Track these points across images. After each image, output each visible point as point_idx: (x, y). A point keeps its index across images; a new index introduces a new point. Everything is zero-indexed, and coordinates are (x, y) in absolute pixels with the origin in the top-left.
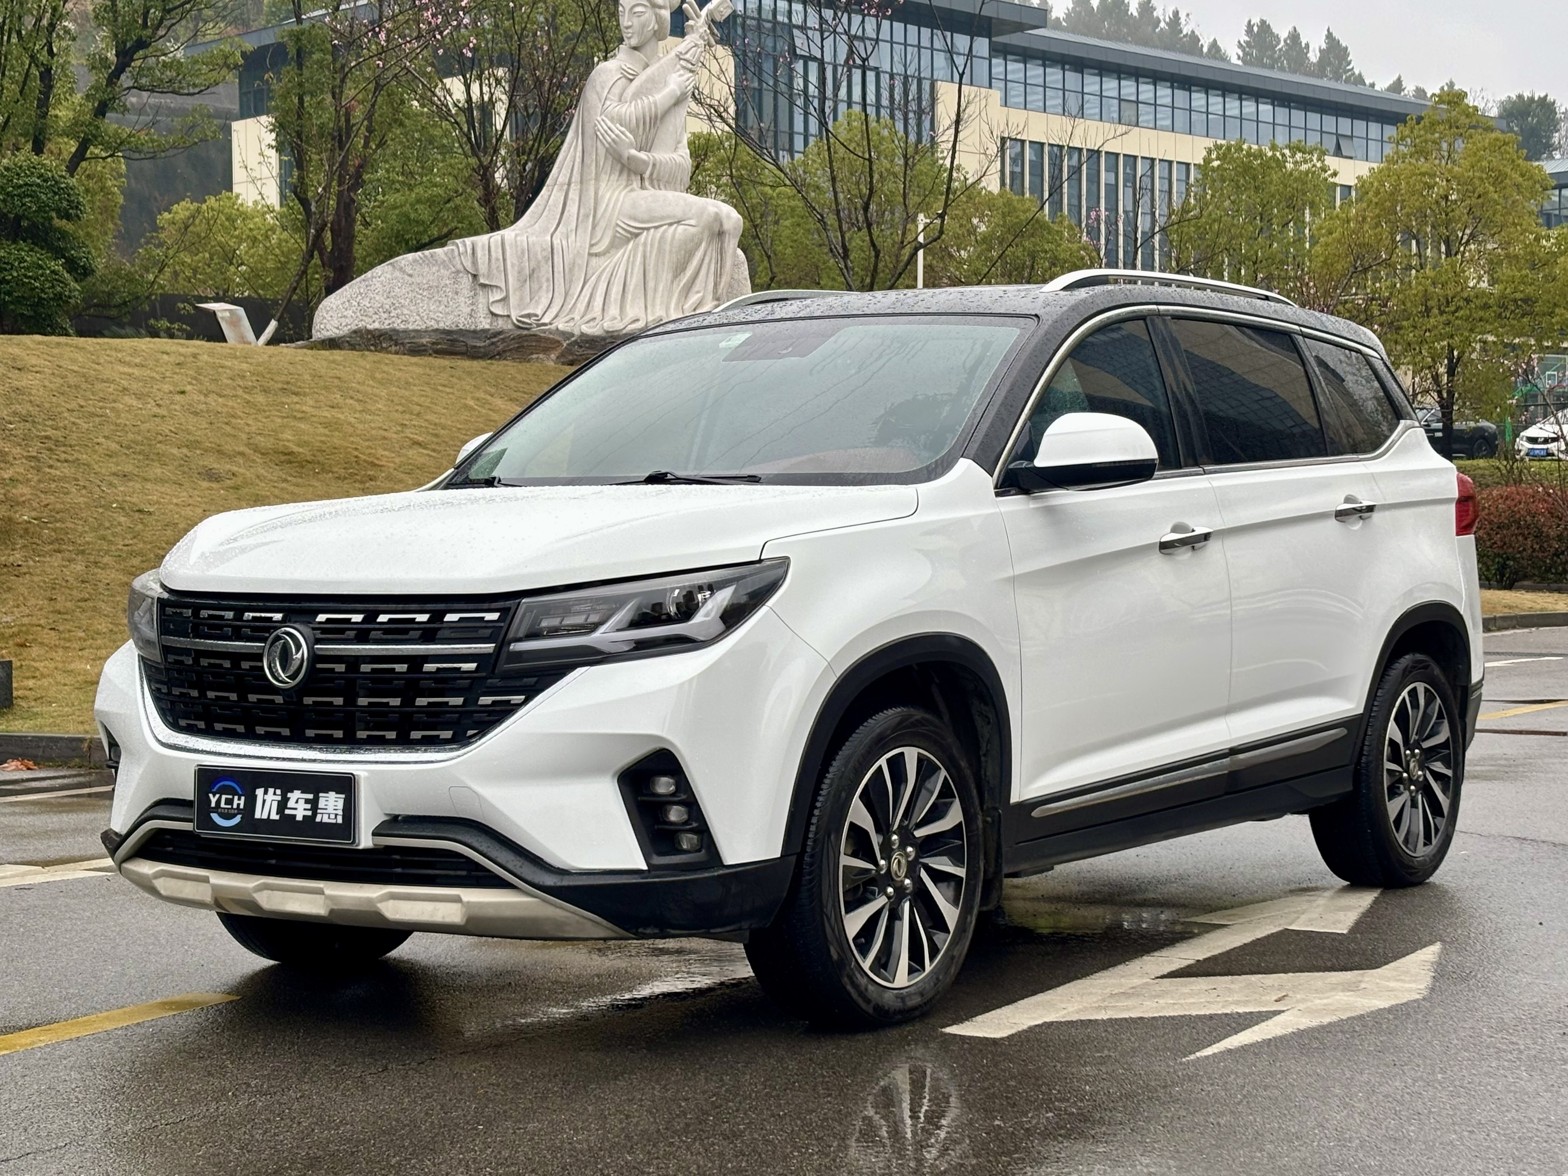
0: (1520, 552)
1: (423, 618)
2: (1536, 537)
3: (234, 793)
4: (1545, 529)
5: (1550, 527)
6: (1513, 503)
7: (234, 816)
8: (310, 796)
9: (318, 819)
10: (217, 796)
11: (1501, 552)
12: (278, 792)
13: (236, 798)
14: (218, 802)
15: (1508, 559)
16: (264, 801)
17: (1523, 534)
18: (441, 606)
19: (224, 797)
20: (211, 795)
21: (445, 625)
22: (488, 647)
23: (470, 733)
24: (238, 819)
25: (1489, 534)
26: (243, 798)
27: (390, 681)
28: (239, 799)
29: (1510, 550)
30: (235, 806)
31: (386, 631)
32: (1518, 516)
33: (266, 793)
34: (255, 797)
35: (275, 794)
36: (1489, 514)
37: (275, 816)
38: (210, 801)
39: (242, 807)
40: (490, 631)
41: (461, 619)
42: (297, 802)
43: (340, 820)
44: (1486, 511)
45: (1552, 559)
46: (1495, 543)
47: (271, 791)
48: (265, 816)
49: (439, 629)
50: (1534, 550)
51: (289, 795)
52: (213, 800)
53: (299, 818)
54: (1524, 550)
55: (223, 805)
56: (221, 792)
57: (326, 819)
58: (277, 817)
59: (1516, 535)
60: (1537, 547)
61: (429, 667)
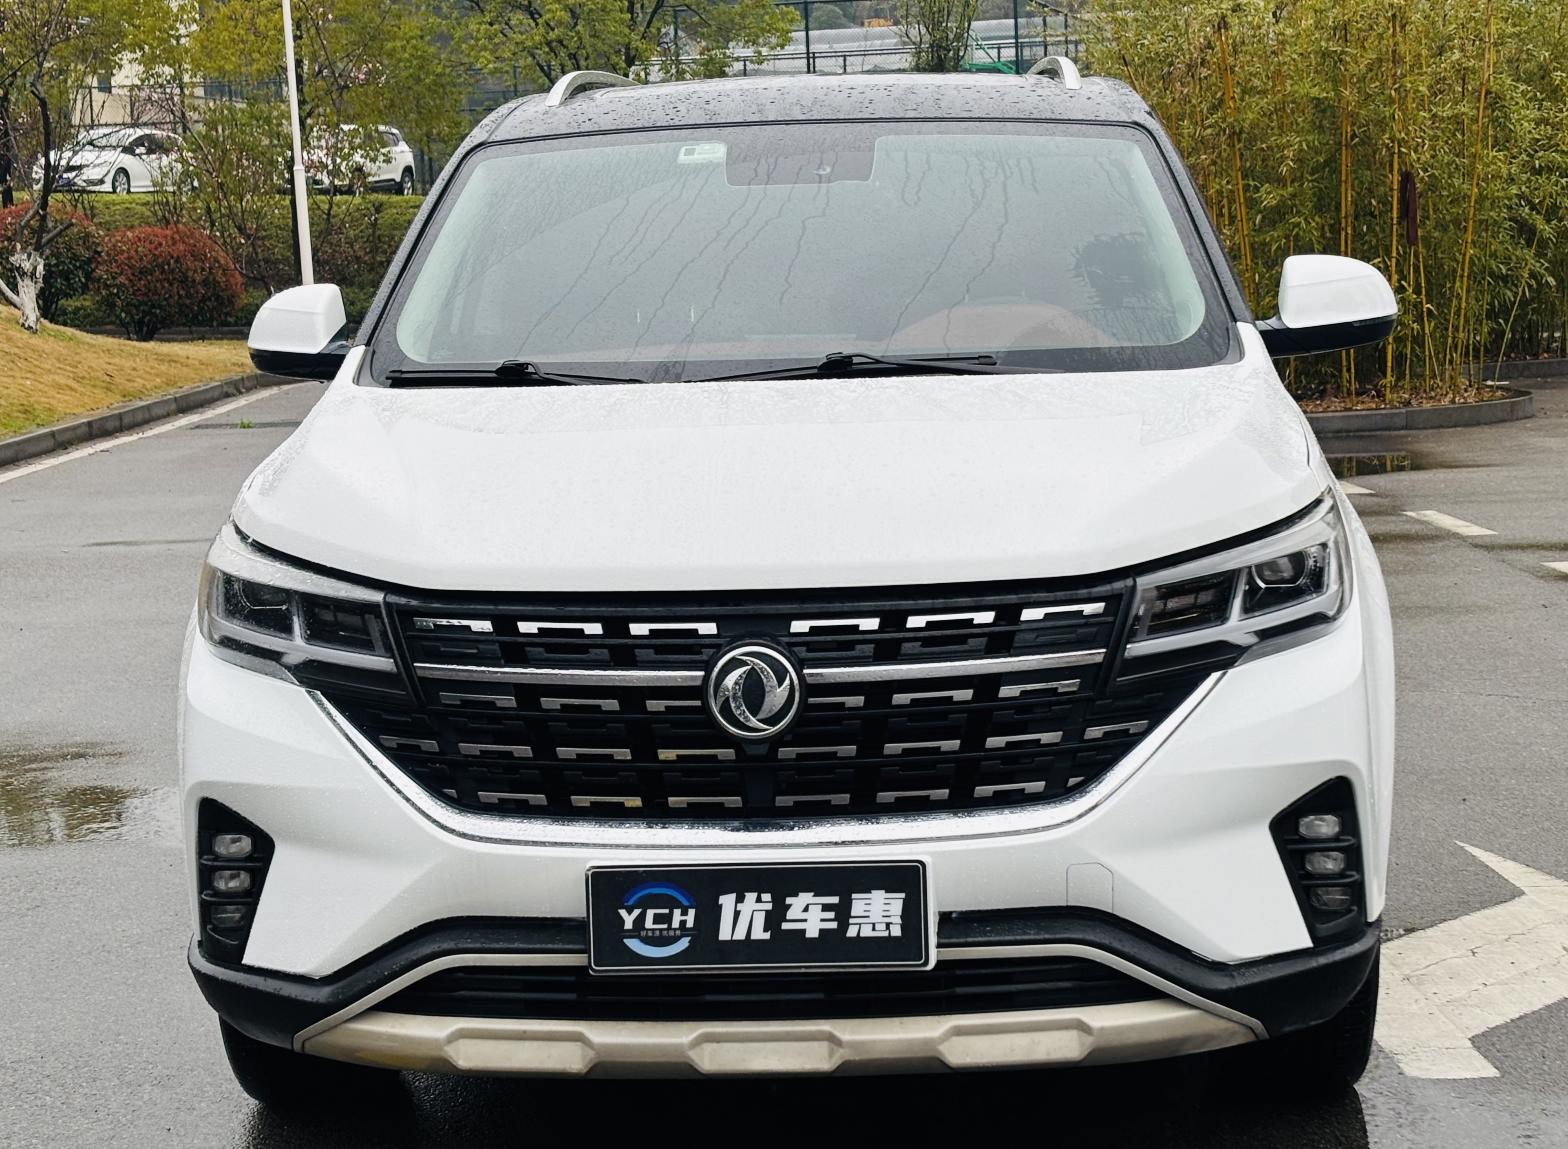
0: (166, 299)
1: (986, 617)
2: (181, 282)
3: (672, 904)
4: (190, 274)
5: (195, 271)
6: (153, 246)
7: (675, 940)
8: (835, 900)
9: (852, 932)
10: (637, 912)
11: (146, 299)
12: (766, 897)
13: (677, 912)
14: (640, 921)
15: (153, 306)
16: (737, 914)
17: (168, 280)
18: (1012, 598)
19: (650, 913)
20: (623, 913)
21: (1023, 627)
22: (1097, 655)
23: (1072, 781)
24: (684, 943)
25: (131, 281)
26: (692, 912)
27: (944, 715)
28: (684, 913)
29: (156, 297)
30: (676, 924)
31: (927, 642)
32: (160, 260)
33: (740, 899)
34: (718, 909)
35: (759, 900)
36: (129, 258)
37: (759, 934)
38: (622, 921)
39: (690, 924)
40: (1094, 629)
41: (1047, 615)
42: (806, 909)
43: (896, 931)
44: (126, 255)
45: (198, 306)
46: (139, 290)
47: (751, 897)
48: (740, 935)
49: (1013, 633)
50: (180, 297)
51: (789, 900)
52: (629, 921)
53: (812, 932)
54: (170, 296)
55: (649, 924)
56: (645, 904)
57: (867, 932)
58: (767, 936)
59: (161, 281)
60: (182, 292)
61: (1006, 691)
